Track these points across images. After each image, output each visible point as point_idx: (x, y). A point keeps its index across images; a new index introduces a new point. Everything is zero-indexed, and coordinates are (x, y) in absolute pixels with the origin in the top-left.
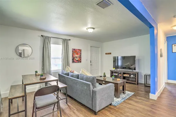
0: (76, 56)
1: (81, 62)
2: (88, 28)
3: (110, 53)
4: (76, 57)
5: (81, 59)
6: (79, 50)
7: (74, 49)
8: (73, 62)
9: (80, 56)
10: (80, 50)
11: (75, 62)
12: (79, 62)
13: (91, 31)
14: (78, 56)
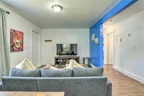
0: (17, 41)
1: (22, 50)
2: (56, 5)
3: (51, 41)
4: (17, 43)
5: (23, 46)
6: (21, 32)
7: (14, 31)
8: (13, 50)
9: (22, 42)
10: (22, 34)
11: (16, 51)
12: (20, 51)
13: (57, 10)
14: (19, 41)
